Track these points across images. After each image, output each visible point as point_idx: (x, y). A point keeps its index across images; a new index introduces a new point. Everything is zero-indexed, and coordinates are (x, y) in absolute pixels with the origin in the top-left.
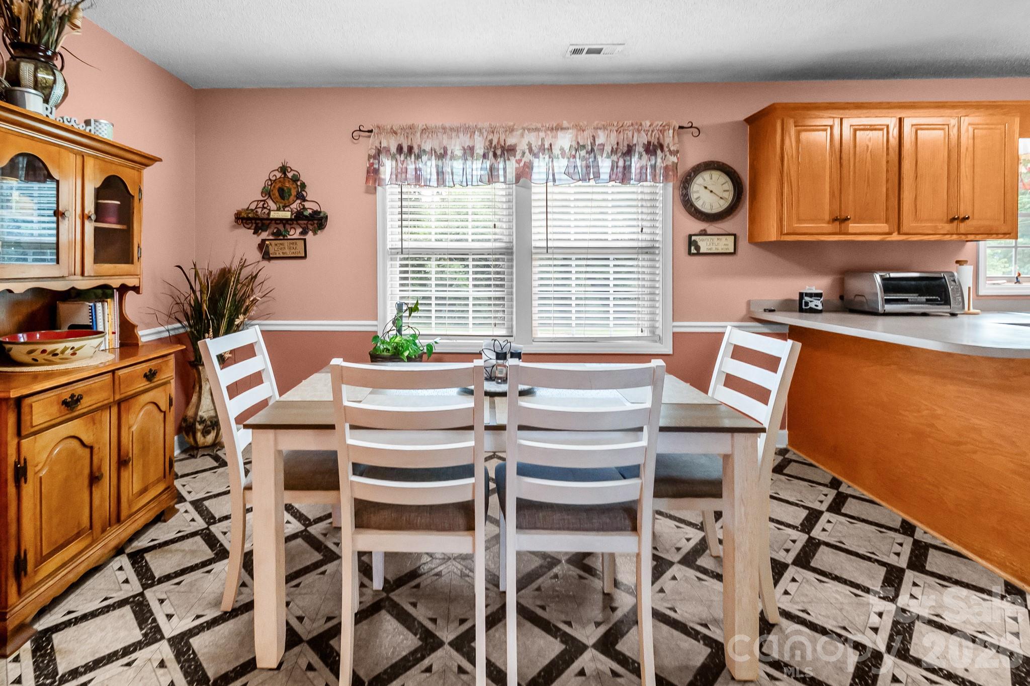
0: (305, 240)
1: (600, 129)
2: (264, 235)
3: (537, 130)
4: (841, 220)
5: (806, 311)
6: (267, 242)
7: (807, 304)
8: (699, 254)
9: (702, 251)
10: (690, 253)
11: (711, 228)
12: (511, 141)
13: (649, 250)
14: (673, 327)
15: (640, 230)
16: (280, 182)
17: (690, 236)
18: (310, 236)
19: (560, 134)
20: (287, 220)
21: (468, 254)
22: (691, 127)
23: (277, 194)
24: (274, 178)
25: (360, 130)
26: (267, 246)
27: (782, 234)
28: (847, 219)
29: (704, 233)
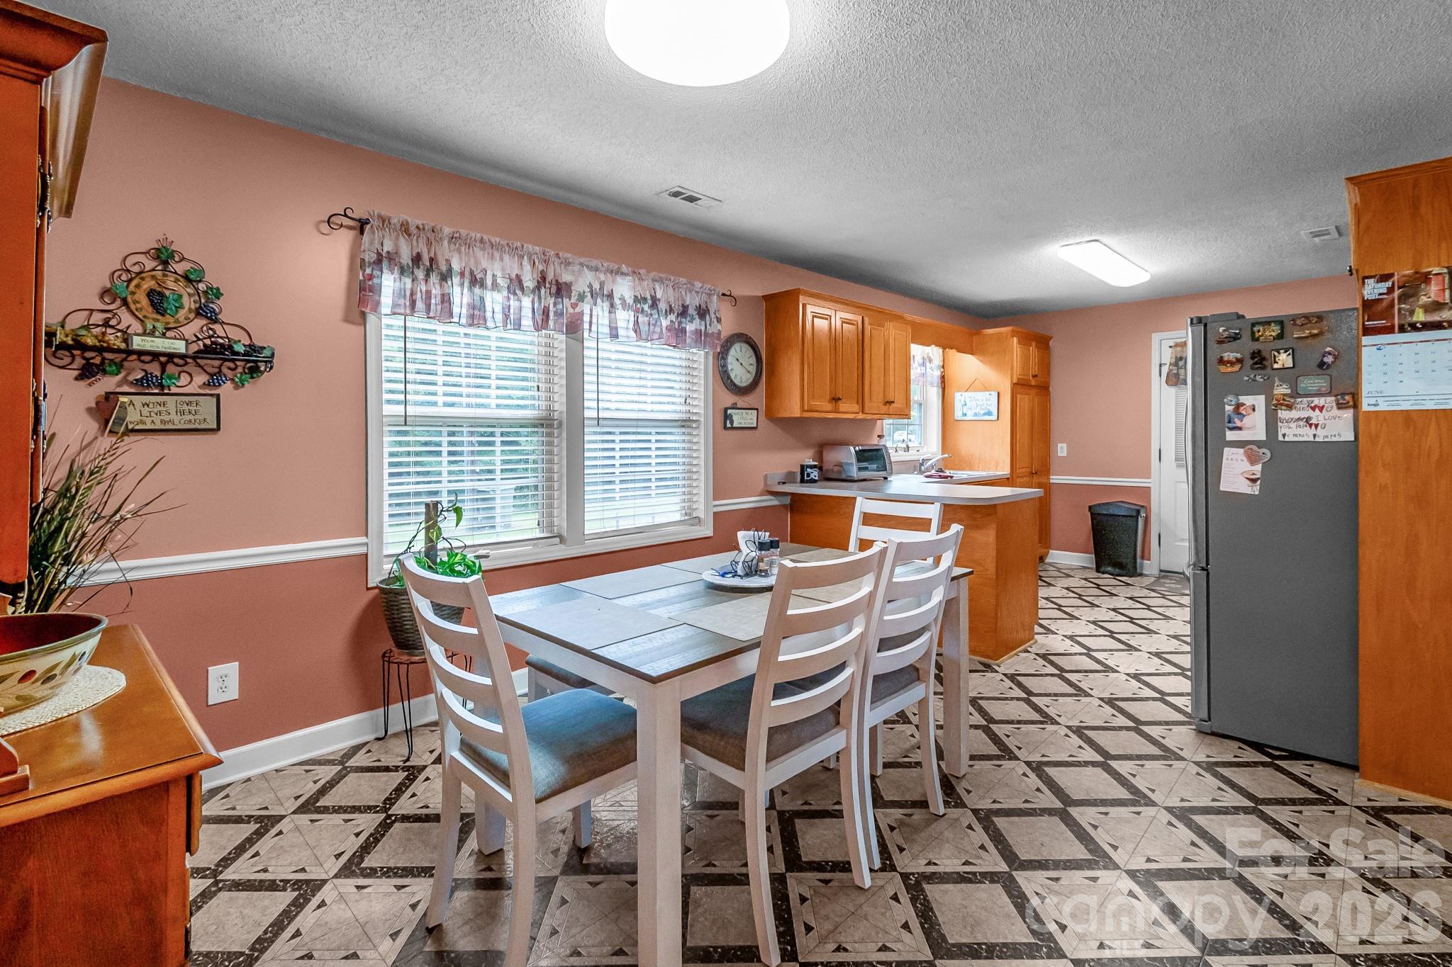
0: (218, 396)
1: (658, 281)
2: (107, 383)
3: (597, 269)
4: (836, 400)
5: (807, 482)
6: (123, 399)
7: (808, 475)
8: (732, 428)
9: (735, 425)
10: (725, 428)
11: (741, 402)
12: (566, 278)
13: (686, 423)
14: (714, 506)
15: (684, 401)
16: (153, 277)
17: (726, 410)
18: (226, 389)
19: (619, 279)
20: (171, 356)
21: (495, 426)
22: (730, 295)
23: (145, 302)
24: (136, 269)
25: (345, 215)
26: (123, 406)
27: (803, 410)
28: (840, 399)
29: (734, 407)
